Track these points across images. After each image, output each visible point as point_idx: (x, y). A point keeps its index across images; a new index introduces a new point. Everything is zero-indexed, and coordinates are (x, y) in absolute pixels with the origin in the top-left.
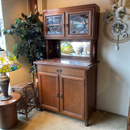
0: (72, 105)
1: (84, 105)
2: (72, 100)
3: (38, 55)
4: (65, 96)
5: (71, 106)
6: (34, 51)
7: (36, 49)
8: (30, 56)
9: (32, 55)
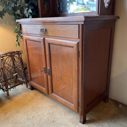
0: (62, 86)
1: (77, 89)
2: (61, 79)
3: (26, 12)
4: (53, 72)
5: (61, 88)
6: (22, 6)
7: (25, 3)
8: (16, 13)
9: (20, 12)
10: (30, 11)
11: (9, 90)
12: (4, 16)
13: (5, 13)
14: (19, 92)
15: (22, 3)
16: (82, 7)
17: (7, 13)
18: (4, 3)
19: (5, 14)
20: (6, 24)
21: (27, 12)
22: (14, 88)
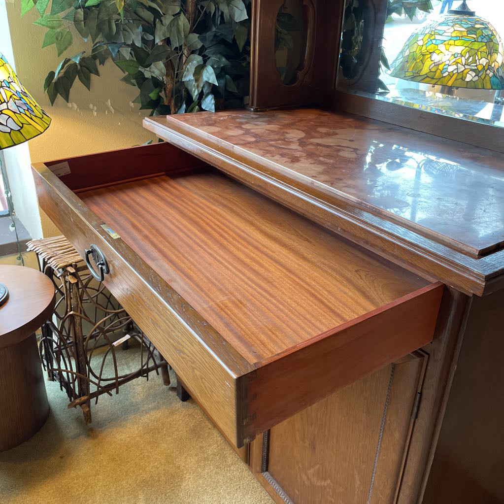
0: (309, 473)
3: (191, 76)
5: (304, 477)
6: (175, 44)
7: (191, 32)
8: (147, 75)
9: (164, 70)
10: (209, 75)
11: (93, 400)
12: (97, 73)
13: (102, 63)
14: (132, 405)
15: (179, 32)
16: (457, 28)
17: (109, 63)
18: (100, 29)
19: (101, 68)
20: (102, 108)
21: (197, 80)
22: (113, 391)
